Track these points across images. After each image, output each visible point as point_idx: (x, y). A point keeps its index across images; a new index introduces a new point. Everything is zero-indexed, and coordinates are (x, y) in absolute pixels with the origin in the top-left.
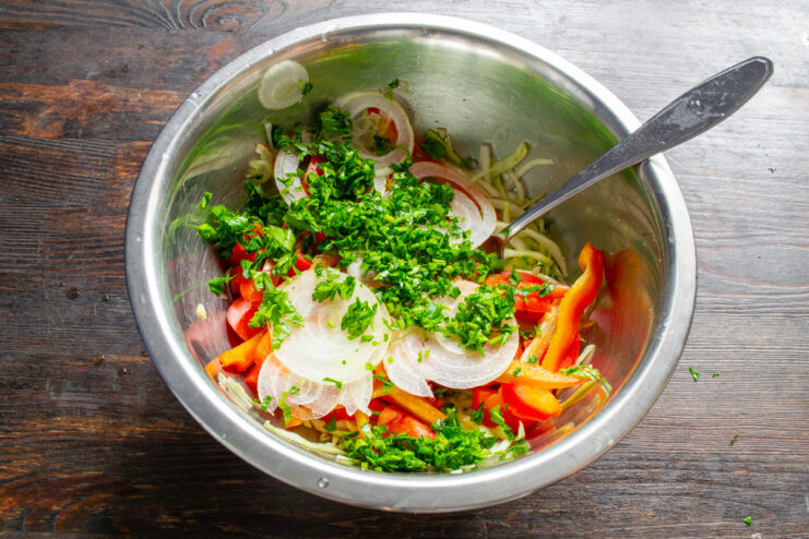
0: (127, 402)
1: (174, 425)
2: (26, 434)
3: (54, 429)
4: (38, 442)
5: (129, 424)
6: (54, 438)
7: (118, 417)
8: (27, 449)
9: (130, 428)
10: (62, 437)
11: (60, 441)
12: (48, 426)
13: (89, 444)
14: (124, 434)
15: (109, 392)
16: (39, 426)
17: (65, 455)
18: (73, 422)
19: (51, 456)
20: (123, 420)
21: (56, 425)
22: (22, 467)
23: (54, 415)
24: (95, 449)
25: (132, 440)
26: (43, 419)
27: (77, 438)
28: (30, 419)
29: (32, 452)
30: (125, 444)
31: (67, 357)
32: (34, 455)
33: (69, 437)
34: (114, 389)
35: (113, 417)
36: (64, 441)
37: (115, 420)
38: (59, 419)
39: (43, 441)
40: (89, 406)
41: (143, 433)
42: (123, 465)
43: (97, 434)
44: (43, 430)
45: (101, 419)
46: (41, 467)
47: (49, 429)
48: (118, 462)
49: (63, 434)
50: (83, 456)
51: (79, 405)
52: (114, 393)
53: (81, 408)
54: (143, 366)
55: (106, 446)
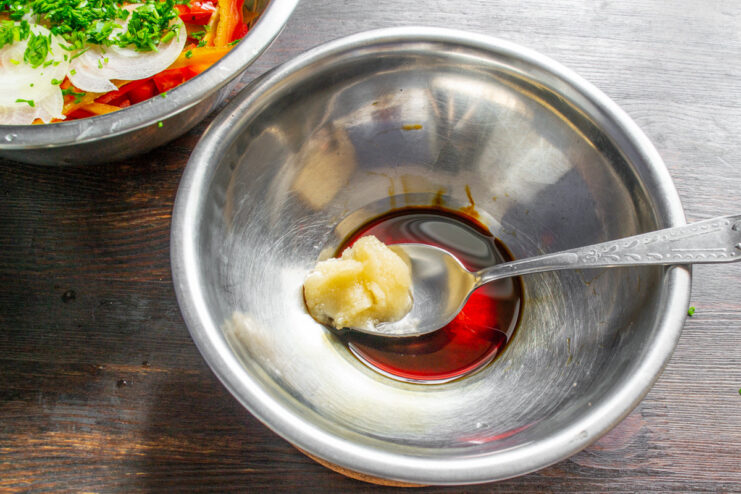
0: (127, 417)
1: (177, 443)
2: (16, 449)
3: (47, 444)
4: (29, 459)
5: (129, 441)
6: (46, 454)
7: (117, 433)
8: (17, 466)
9: (130, 445)
10: (55, 454)
11: (53, 458)
12: (41, 441)
13: (85, 462)
14: (123, 452)
15: (108, 406)
16: (31, 441)
17: (58, 473)
18: (68, 438)
19: (44, 474)
20: (122, 437)
21: (49, 440)
22: (12, 486)
23: (48, 430)
24: (92, 467)
25: (132, 458)
26: (35, 433)
27: (72, 455)
28: (21, 433)
29: (23, 469)
30: (125, 463)
31: (62, 365)
32: (24, 473)
33: (63, 454)
34: (113, 402)
35: (112, 433)
36: (58, 458)
37: (114, 436)
38: (53, 433)
39: (35, 458)
40: (85, 421)
41: (144, 451)
42: (122, 485)
43: (93, 451)
44: (35, 445)
45: (97, 435)
46: (32, 486)
47: (41, 444)
48: (116, 483)
49: (56, 451)
50: (77, 476)
51: (75, 419)
52: (113, 406)
53: (76, 423)
54: (145, 377)
55: (103, 464)
